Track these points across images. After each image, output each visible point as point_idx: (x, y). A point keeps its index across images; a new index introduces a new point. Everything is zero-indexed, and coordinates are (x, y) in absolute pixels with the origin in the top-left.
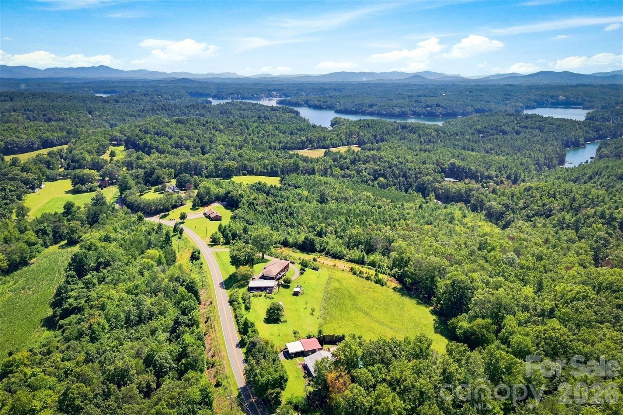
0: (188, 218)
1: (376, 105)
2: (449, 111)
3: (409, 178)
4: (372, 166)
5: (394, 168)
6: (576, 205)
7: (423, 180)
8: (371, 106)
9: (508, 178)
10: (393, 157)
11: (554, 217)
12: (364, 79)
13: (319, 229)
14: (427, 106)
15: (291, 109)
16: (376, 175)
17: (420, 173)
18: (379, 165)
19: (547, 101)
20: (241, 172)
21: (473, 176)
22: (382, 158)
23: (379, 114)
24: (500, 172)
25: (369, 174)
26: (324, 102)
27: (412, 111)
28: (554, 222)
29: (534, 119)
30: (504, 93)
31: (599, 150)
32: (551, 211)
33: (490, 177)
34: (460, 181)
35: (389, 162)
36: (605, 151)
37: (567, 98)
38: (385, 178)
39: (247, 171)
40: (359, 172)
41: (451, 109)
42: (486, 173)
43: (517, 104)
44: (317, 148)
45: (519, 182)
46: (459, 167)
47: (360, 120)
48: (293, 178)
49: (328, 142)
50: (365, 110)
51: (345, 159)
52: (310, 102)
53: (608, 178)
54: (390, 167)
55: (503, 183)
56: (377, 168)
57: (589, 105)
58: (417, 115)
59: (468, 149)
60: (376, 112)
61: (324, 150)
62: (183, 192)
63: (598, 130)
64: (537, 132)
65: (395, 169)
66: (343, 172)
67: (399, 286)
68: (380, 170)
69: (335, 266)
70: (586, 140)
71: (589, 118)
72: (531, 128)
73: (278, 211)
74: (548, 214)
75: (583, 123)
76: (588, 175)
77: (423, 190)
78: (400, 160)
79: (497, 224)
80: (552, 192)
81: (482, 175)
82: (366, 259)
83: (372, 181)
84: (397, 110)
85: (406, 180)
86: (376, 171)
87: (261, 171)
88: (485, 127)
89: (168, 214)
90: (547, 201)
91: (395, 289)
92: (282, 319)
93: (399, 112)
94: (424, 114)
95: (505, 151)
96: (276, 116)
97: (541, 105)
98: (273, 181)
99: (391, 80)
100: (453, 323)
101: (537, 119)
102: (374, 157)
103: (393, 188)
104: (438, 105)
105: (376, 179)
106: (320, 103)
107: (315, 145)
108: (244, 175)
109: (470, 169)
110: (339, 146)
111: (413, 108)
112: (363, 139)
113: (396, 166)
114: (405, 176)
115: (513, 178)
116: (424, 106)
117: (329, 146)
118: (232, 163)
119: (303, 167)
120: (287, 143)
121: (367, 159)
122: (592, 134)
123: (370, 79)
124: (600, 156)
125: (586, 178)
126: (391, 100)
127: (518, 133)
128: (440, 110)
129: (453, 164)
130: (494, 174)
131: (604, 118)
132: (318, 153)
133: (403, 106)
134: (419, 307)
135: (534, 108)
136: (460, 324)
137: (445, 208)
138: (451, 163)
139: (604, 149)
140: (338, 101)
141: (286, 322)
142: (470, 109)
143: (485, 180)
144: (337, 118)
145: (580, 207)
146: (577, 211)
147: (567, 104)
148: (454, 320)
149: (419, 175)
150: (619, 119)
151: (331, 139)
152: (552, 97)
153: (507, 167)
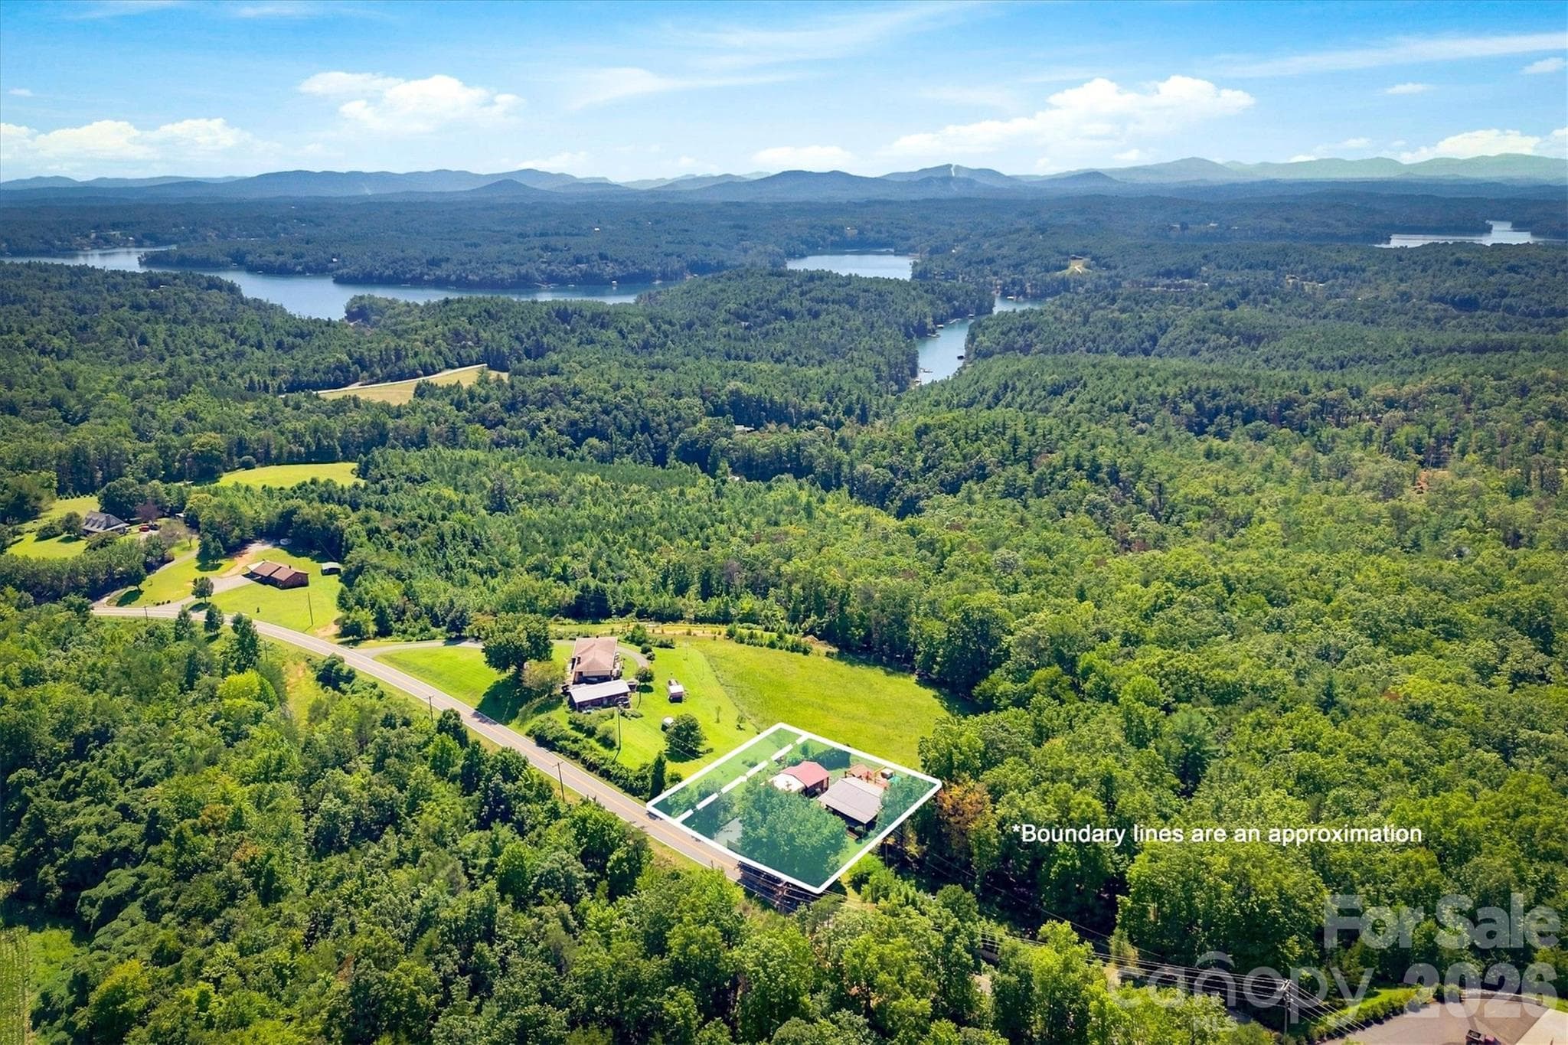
0: (215, 591)
1: (447, 260)
2: (632, 269)
3: (657, 432)
4: (563, 413)
5: (615, 412)
6: (1022, 450)
7: (691, 434)
8: (434, 263)
9: (849, 412)
10: (604, 385)
11: (994, 478)
12: (368, 192)
13: (558, 570)
14: (578, 260)
15: (211, 279)
16: (578, 434)
17: (678, 419)
18: (577, 410)
19: (824, 240)
20: (236, 459)
21: (780, 415)
22: (581, 392)
23: (462, 284)
24: (830, 401)
25: (561, 432)
26: (295, 256)
27: (543, 272)
28: (999, 488)
29: (826, 281)
30: (731, 223)
31: (972, 338)
32: (983, 468)
33: (812, 415)
34: (756, 429)
35: (600, 401)
36: (984, 341)
37: (861, 233)
38: (603, 436)
39: (253, 455)
40: (534, 431)
41: (634, 264)
42: (805, 408)
43: (770, 248)
44: (384, 380)
45: (870, 419)
46: (749, 398)
47: (447, 302)
48: (392, 457)
49: (411, 362)
50: (422, 274)
51: (486, 400)
52: (249, 258)
53: (1031, 394)
54: (606, 412)
55: (842, 424)
56: (577, 415)
57: (905, 245)
58: (558, 282)
59: (737, 358)
60: (453, 277)
61: (412, 383)
62: (135, 529)
63: (950, 300)
64: (845, 309)
65: (620, 415)
66: (493, 434)
67: (835, 650)
68: (585, 420)
69: (689, 633)
70: (936, 322)
71: (920, 274)
72: (833, 302)
73: (447, 540)
74: (981, 474)
75: (909, 284)
76: (990, 393)
77: (701, 456)
78: (623, 392)
79: (883, 507)
80: (971, 431)
81: (799, 413)
82: (733, 611)
83: (572, 447)
84: (506, 271)
85: (651, 436)
86: (573, 423)
87: (291, 453)
88: (746, 305)
89: (140, 592)
90: (970, 449)
91: (828, 655)
92: (700, 749)
93: (512, 277)
94: (573, 279)
95: (813, 357)
96: (187, 300)
97: (814, 248)
98: (342, 475)
99: (443, 193)
100: (985, 690)
101: (834, 282)
102: (558, 392)
103: (627, 459)
104: (603, 257)
105: (579, 443)
106: (281, 259)
107: (378, 371)
108: (248, 466)
109: (771, 401)
110: (440, 371)
111: (543, 266)
112: (498, 350)
113: (617, 407)
114: (645, 427)
115: (858, 411)
116: (571, 259)
117: (414, 371)
118: (210, 438)
119: (396, 429)
120: (297, 372)
121: (543, 397)
122: (943, 308)
123: (385, 190)
124: (976, 353)
125: (988, 397)
126: (476, 245)
127: (816, 315)
128: (609, 269)
129: (736, 393)
130: (821, 407)
131: (947, 273)
132: (399, 393)
133: (517, 260)
134: (893, 678)
135: (803, 256)
136: (1001, 688)
137: (770, 488)
138: (731, 392)
139: (981, 338)
140: (333, 250)
141: (710, 750)
142: (675, 264)
143: (805, 423)
144: (362, 298)
145: (1030, 452)
146: (1030, 459)
147: (863, 245)
148: (985, 684)
149: (676, 425)
150: (973, 274)
151: (416, 354)
152: (832, 230)
153: (840, 389)
